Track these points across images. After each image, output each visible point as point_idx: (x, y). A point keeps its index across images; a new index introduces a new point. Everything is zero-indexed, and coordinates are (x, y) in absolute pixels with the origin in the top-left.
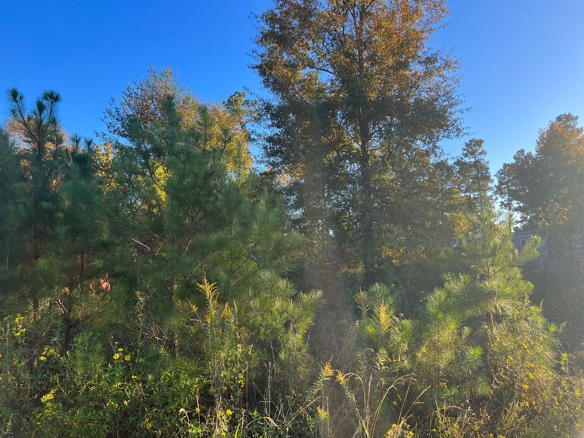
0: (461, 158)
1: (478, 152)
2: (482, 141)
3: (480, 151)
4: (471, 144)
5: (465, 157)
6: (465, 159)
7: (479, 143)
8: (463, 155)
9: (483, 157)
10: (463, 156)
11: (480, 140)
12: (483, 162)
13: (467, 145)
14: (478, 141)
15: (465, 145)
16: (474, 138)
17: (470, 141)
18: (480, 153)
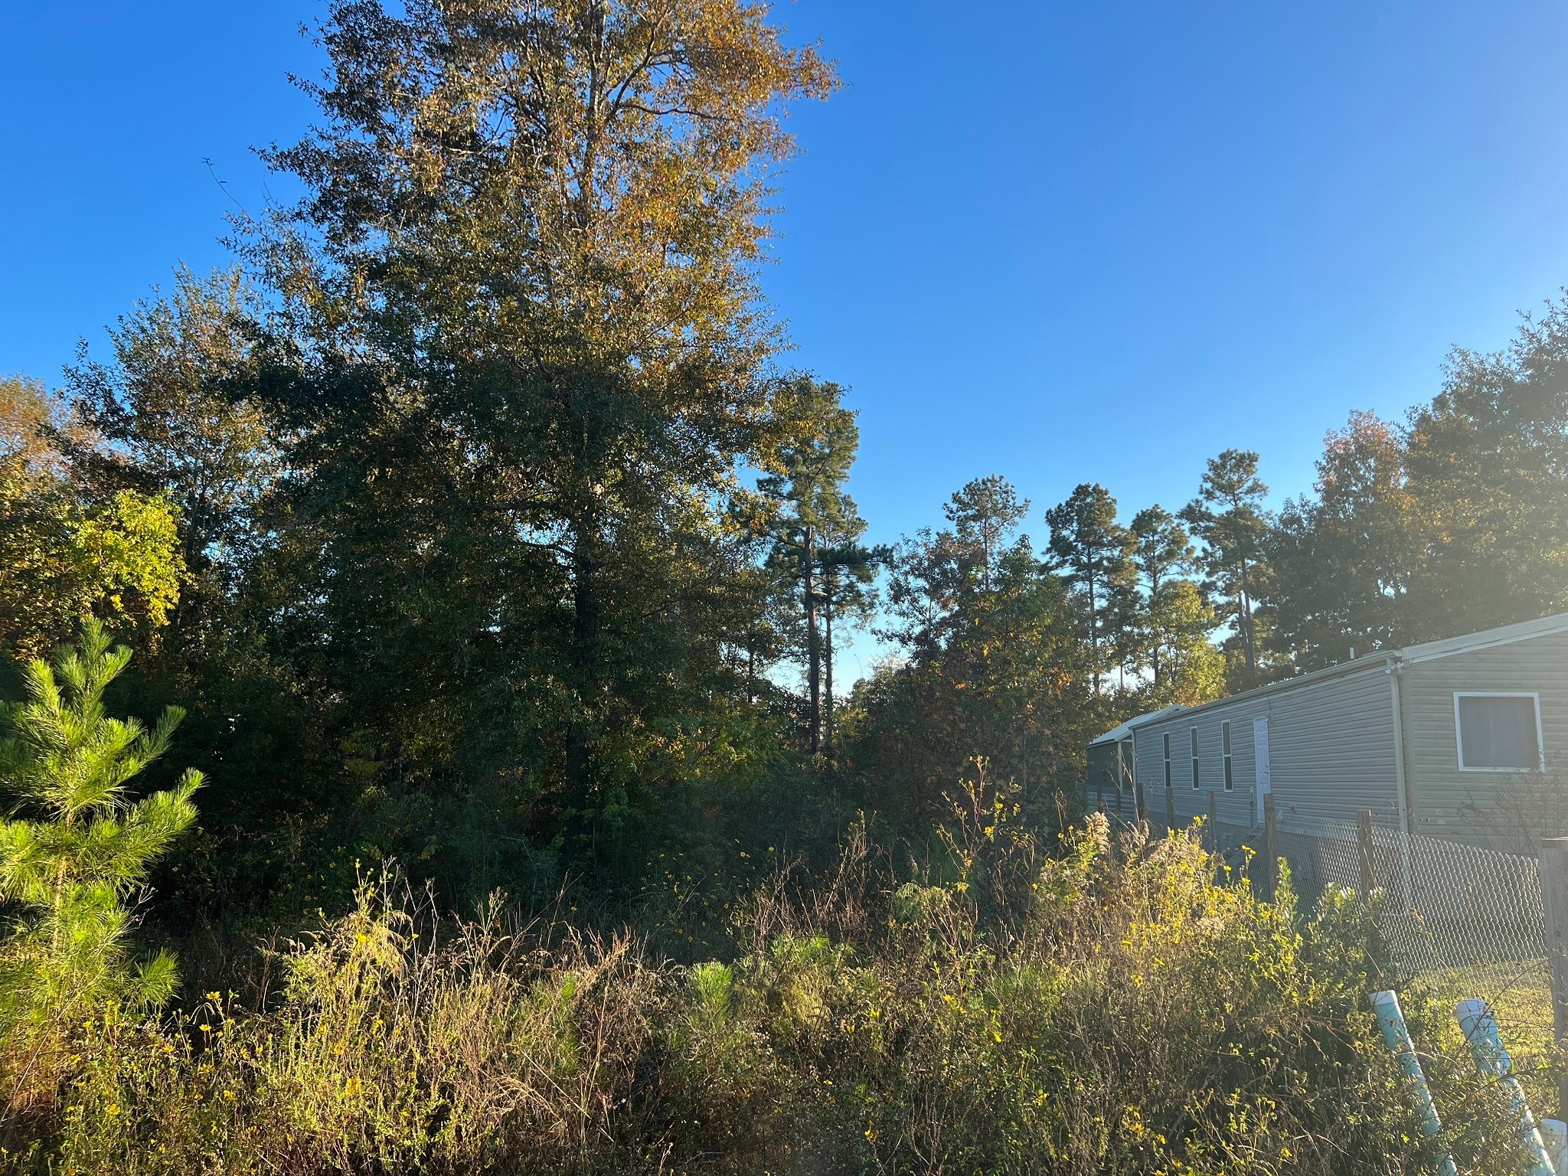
0: (1197, 501)
1: (1245, 487)
2: (1253, 458)
3: (1250, 483)
4: (1224, 466)
5: (1207, 499)
6: (1206, 504)
7: (1246, 462)
8: (1201, 493)
9: (1257, 501)
10: (1201, 497)
11: (1249, 455)
12: (1257, 512)
13: (1214, 467)
14: (1242, 457)
15: (1208, 467)
16: (1232, 450)
17: (1222, 456)
18: (1251, 490)
